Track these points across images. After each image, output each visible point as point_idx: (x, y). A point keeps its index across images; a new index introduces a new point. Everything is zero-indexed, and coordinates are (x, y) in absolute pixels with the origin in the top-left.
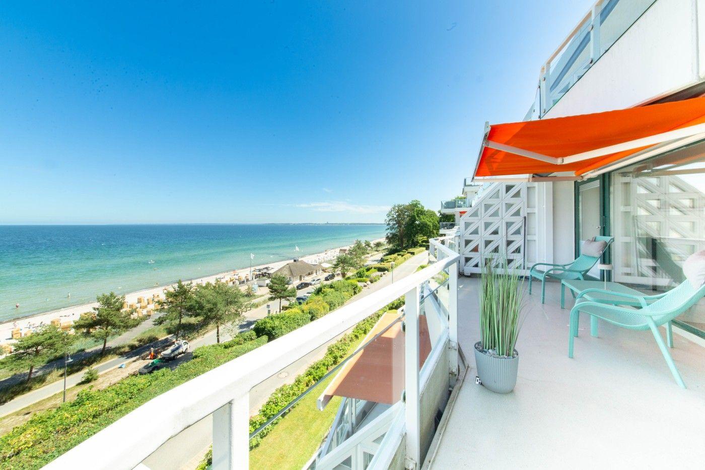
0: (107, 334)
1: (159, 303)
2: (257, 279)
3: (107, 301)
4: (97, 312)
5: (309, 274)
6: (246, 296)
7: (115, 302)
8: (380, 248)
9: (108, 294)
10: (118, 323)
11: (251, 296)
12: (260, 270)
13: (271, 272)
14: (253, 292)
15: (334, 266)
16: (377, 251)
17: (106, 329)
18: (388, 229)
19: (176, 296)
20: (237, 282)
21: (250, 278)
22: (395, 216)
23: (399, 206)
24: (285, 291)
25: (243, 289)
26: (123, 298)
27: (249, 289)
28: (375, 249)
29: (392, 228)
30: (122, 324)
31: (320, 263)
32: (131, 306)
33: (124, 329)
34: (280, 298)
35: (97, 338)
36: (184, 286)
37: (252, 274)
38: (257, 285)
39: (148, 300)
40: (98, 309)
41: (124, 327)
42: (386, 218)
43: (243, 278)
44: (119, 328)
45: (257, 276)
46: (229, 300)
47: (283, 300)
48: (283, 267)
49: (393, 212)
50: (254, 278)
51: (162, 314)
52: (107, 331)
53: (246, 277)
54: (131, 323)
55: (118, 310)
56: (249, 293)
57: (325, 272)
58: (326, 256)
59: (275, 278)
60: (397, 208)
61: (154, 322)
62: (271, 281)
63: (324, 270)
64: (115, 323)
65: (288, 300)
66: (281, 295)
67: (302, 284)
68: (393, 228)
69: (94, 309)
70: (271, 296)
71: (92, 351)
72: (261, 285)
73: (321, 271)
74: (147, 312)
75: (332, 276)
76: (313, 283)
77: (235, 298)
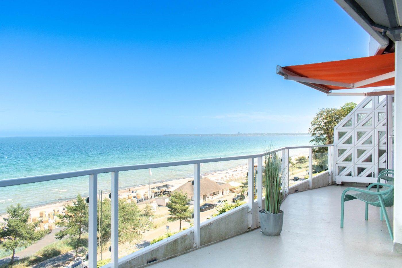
0: (16, 244)
1: (60, 217)
2: (156, 197)
3: (15, 213)
4: (7, 223)
5: (214, 194)
6: (145, 215)
7: (22, 214)
8: (303, 165)
9: (15, 206)
10: (25, 234)
11: (150, 216)
12: (159, 188)
13: (171, 190)
14: (151, 211)
15: (243, 185)
16: (300, 168)
17: (15, 239)
18: (313, 140)
19: (75, 210)
20: (135, 200)
21: (149, 197)
22: (323, 124)
23: (328, 111)
24: (185, 211)
25: (141, 207)
26: (28, 210)
27: (147, 208)
28: (298, 165)
29: (318, 139)
30: (28, 236)
31: (228, 181)
32: (34, 220)
33: (30, 241)
34: (180, 218)
35: (8, 248)
36: (83, 200)
37: (151, 191)
38: (156, 204)
39: (49, 215)
40: (8, 220)
41: (30, 239)
42: (310, 126)
43: (142, 197)
44: (26, 239)
45: (156, 194)
46: (127, 217)
47: (183, 221)
48: (185, 185)
49: (319, 119)
50: (153, 196)
51: (63, 228)
52: (15, 241)
53: (145, 195)
54: (35, 235)
55: (25, 221)
56: (148, 212)
57: (233, 192)
58: (235, 173)
59: (175, 197)
60: (325, 114)
61: (56, 235)
62: (171, 200)
63: (232, 190)
64: (22, 234)
65: (189, 222)
66: (180, 215)
67: (205, 205)
68: (320, 139)
69: (5, 220)
70: (170, 216)
71: (3, 260)
72: (161, 204)
73: (228, 191)
74: (49, 226)
75: (242, 197)
76: (218, 204)
77: (132, 215)
